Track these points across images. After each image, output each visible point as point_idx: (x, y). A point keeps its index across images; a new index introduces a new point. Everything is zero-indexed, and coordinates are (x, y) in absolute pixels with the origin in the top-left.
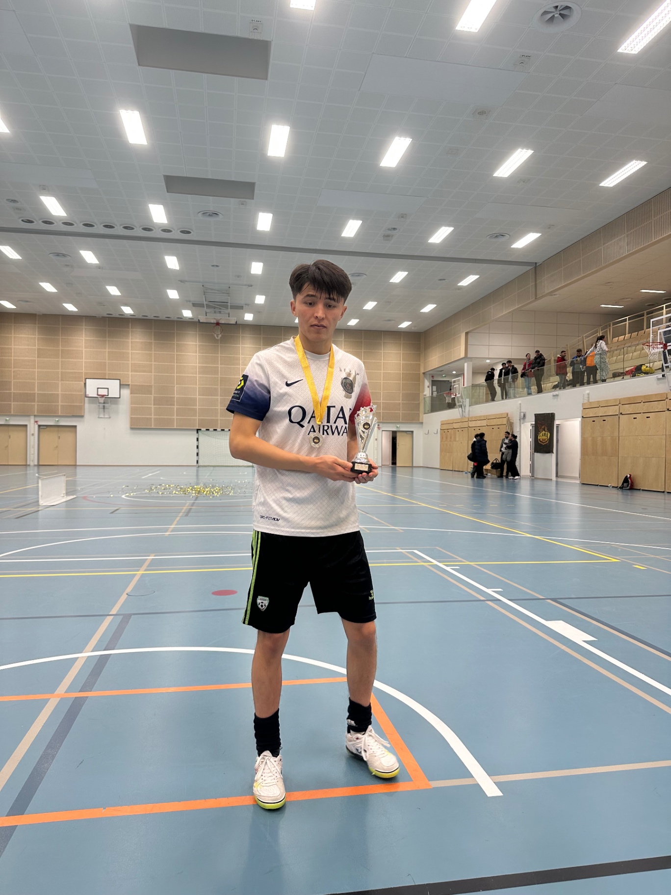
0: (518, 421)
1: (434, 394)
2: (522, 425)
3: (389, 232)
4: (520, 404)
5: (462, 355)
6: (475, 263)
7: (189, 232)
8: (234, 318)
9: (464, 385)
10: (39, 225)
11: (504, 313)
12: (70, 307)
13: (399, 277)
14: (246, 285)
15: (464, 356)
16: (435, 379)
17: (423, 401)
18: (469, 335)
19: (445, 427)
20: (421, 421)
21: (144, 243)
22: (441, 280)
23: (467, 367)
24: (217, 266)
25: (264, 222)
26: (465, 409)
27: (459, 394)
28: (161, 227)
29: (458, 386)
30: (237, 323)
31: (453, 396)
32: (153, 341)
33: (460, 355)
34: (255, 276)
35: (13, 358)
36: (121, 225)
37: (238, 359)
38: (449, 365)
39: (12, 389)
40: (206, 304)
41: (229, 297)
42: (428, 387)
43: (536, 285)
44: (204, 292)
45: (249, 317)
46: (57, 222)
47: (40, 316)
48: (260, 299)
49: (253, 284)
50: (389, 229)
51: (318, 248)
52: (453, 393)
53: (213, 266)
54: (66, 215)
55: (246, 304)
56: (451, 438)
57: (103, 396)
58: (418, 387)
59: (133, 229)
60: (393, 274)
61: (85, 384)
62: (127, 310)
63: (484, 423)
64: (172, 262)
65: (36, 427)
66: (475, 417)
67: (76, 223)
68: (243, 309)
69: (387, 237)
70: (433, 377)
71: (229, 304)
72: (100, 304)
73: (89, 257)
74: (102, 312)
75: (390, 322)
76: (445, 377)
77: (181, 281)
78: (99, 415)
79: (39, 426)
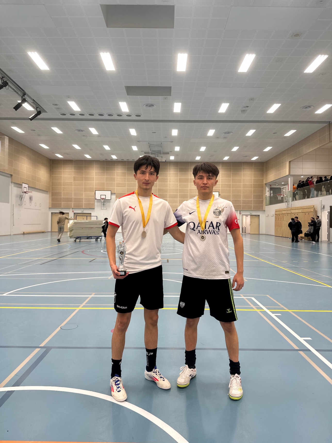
0: (320, 210)
1: (271, 195)
2: (322, 212)
3: (244, 109)
4: (321, 200)
5: (287, 174)
6: (294, 123)
7: (140, 116)
8: (164, 159)
9: (288, 190)
10: (68, 116)
11: (311, 150)
12: (88, 157)
13: (251, 133)
14: (170, 142)
15: (288, 174)
16: (272, 187)
17: (265, 199)
18: (291, 162)
19: (278, 213)
20: (264, 210)
21: (119, 123)
22: (274, 133)
23: (290, 180)
24: (155, 133)
25: (177, 108)
26: (289, 203)
27: (285, 195)
28: (126, 114)
29: (285, 190)
30: (166, 161)
31: (282, 196)
32: (126, 172)
33: (286, 174)
34: (174, 137)
35: (62, 181)
36: (107, 114)
37: (167, 179)
38: (280, 179)
39: (62, 196)
40: (151, 152)
41: (162, 148)
42: (268, 191)
43: (330, 134)
44: (149, 146)
45: (172, 158)
46: (76, 114)
47: (74, 161)
48: (177, 149)
49: (174, 141)
50: (244, 107)
51: (206, 120)
52: (282, 195)
53: (153, 133)
54: (80, 110)
55: (170, 152)
56: (281, 219)
57: (103, 199)
58: (262, 191)
59: (112, 115)
60: (247, 131)
61: (95, 193)
62: (114, 157)
63: (300, 211)
64: (133, 132)
65: (73, 213)
66: (295, 208)
67: (86, 114)
68: (169, 154)
69: (243, 111)
70: (270, 186)
71: (162, 152)
72: (101, 154)
73: (94, 131)
74: (102, 158)
75: (246, 157)
76: (278, 185)
77: (138, 141)
78: (101, 208)
79: (74, 213)
